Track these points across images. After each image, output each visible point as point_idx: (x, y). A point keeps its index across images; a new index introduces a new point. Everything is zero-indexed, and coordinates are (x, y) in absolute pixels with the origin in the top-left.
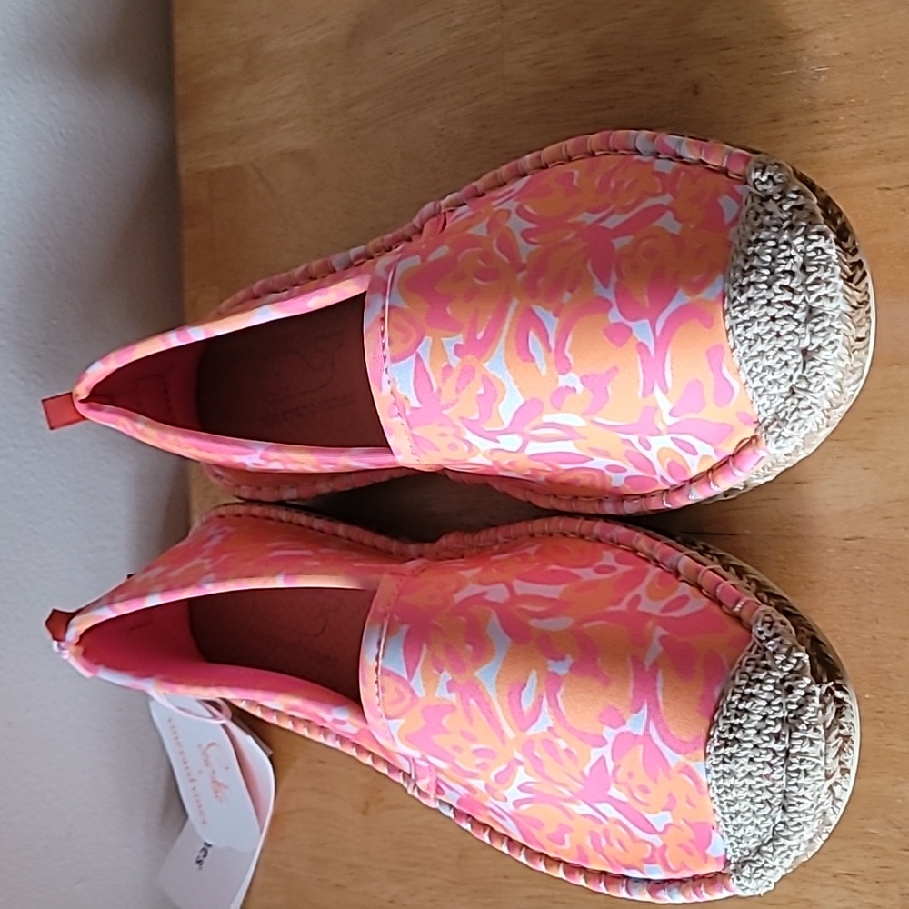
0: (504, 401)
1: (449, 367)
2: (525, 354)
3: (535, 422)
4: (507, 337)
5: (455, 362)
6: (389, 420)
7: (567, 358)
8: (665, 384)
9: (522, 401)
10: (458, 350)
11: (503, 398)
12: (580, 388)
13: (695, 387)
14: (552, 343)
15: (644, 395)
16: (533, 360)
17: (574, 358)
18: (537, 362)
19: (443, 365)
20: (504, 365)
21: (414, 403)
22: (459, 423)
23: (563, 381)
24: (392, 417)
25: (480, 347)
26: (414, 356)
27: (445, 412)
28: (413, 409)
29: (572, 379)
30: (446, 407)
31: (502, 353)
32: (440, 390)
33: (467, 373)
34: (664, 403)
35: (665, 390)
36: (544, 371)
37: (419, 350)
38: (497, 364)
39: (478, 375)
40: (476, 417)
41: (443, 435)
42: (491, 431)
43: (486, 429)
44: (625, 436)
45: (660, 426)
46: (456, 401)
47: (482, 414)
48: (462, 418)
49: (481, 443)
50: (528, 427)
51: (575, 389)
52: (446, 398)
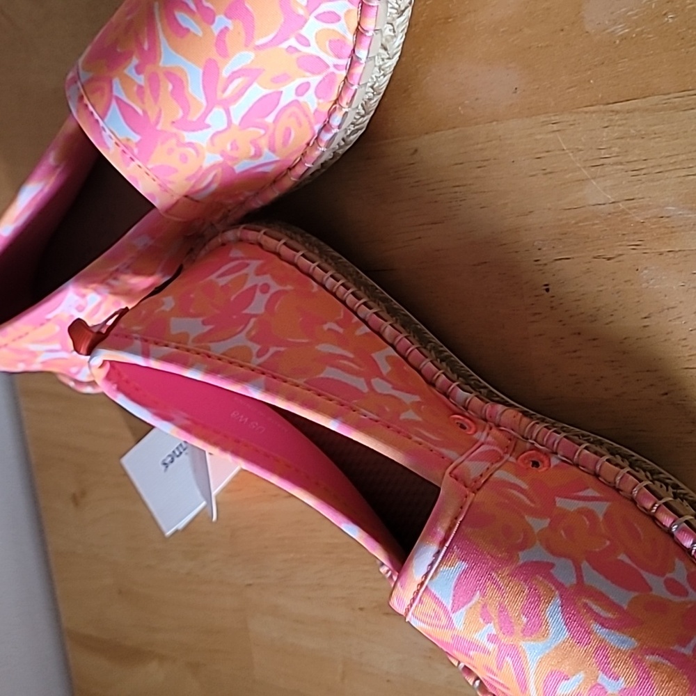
1: (140, 87)
2: (182, 32)
3: (220, 86)
4: (163, 31)
5: (141, 80)
6: (128, 169)
7: (208, 8)
9: (201, 71)
10: (139, 70)
12: (229, 23)
14: (192, 6)
16: (187, 30)
17: (212, 4)
18: (192, 29)
19: (135, 88)
20: (174, 53)
21: (135, 138)
22: (174, 130)
23: (216, 28)
24: (128, 165)
25: (151, 55)
26: (114, 105)
27: (159, 127)
28: (137, 144)
29: (221, 21)
30: (157, 123)
31: (167, 45)
32: (145, 112)
33: (154, 81)
36: (200, 34)
37: (115, 93)
38: (169, 57)
39: (161, 76)
40: (180, 114)
41: (170, 151)
42: (199, 119)
43: (195, 119)
44: (285, 45)
45: (301, 12)
46: (160, 111)
47: (183, 108)
48: (173, 122)
49: (200, 138)
50: (219, 93)
51: (226, 28)
52: (152, 115)
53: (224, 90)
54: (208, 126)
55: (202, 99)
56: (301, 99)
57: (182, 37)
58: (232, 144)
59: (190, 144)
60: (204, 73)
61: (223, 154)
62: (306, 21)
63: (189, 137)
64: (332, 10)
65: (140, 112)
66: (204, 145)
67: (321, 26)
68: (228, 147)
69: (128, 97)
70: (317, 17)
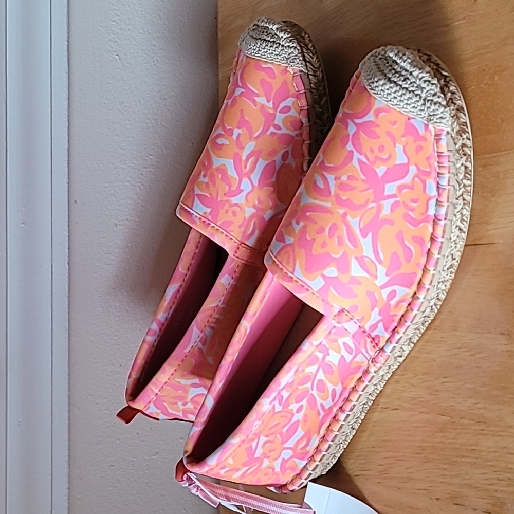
0: (229, 170)
1: (207, 183)
3: (243, 165)
4: (213, 152)
5: (206, 180)
7: (229, 129)
8: (256, 93)
9: (232, 161)
10: (205, 176)
11: (227, 169)
12: (240, 131)
13: (263, 82)
14: (223, 133)
15: (255, 106)
16: (223, 145)
17: (230, 126)
18: (225, 143)
19: (204, 185)
20: (218, 158)
21: (208, 210)
22: (226, 198)
23: (235, 136)
26: (196, 199)
27: (219, 200)
28: (210, 213)
29: (236, 132)
30: (217, 197)
31: (215, 157)
32: (210, 194)
33: (212, 177)
34: (261, 100)
35: (258, 95)
36: (228, 143)
37: (196, 193)
38: (217, 162)
39: (215, 172)
40: (227, 187)
41: (227, 212)
42: (237, 188)
43: (235, 189)
44: (269, 132)
45: (272, 111)
46: (218, 191)
47: (227, 184)
48: (225, 194)
49: (240, 199)
50: (243, 169)
51: (239, 134)
52: (214, 194)
53: (246, 167)
54: (242, 191)
55: (235, 175)
56: (287, 162)
57: (221, 149)
58: (258, 200)
59: (236, 205)
60: (234, 162)
61: (254, 207)
62: (275, 116)
63: (234, 200)
64: (286, 105)
65: (208, 195)
66: (243, 202)
67: (284, 115)
68: (257, 202)
69: (202, 191)
70: (280, 112)
